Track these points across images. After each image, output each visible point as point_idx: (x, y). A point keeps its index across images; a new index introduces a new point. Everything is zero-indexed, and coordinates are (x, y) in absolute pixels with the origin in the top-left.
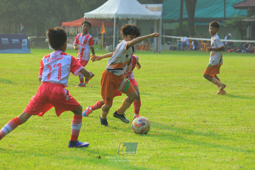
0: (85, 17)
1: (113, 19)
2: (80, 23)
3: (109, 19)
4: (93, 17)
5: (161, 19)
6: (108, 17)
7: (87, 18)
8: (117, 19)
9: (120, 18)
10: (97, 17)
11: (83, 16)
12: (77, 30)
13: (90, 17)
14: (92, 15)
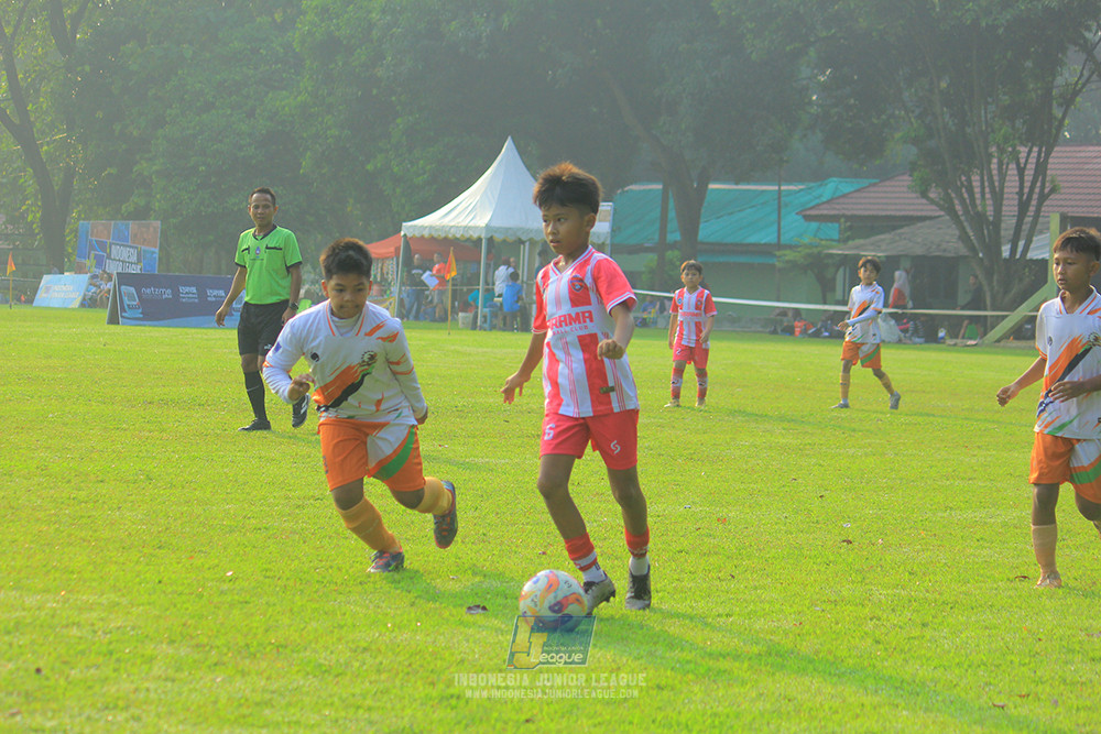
0: (402, 233)
1: (480, 240)
2: (392, 249)
3: (469, 239)
4: (426, 234)
5: (608, 242)
6: (468, 236)
7: (409, 235)
8: (490, 240)
9: (498, 237)
10: (435, 235)
11: (398, 229)
12: (382, 269)
13: (417, 234)
14: (424, 228)
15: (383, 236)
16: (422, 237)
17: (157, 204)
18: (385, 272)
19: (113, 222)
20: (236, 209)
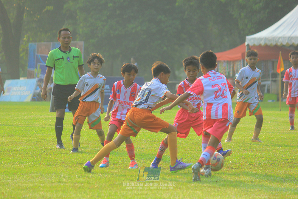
0: (246, 43)
2: (240, 55)
4: (262, 43)
7: (251, 44)
10: (269, 43)
11: (244, 41)
12: (233, 68)
13: (256, 43)
14: (261, 39)
15: (233, 45)
16: (260, 45)
17: (81, 30)
18: (235, 70)
19: (51, 43)
20: (134, 31)
